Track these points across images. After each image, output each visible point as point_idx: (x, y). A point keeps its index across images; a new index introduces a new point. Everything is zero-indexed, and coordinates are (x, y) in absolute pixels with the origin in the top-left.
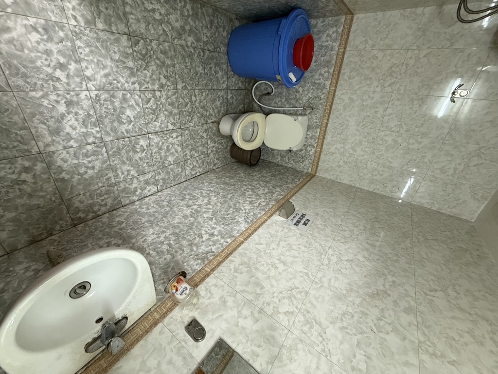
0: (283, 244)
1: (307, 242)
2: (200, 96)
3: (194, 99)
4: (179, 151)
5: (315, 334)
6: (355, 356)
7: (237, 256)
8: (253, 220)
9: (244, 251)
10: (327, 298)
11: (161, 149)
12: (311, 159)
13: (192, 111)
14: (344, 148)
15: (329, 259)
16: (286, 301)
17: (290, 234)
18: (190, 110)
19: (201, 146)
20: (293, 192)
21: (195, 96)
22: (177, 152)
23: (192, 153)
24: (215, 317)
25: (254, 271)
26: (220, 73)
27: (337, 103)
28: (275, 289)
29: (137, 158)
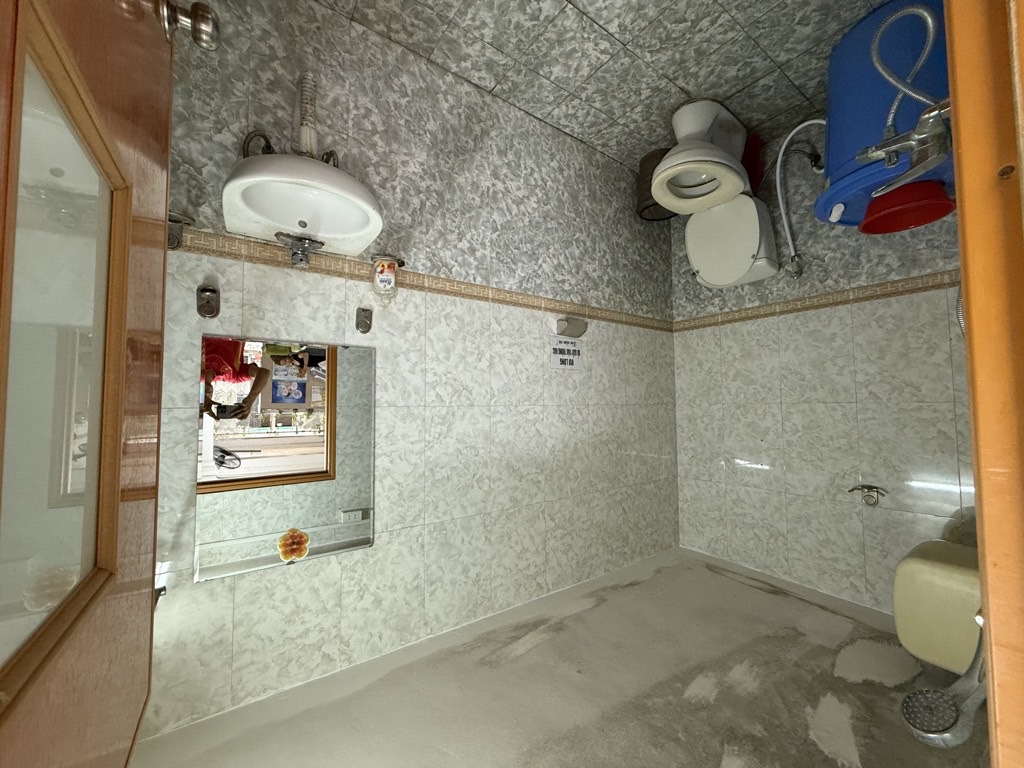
0: (516, 350)
1: (536, 377)
2: (721, 30)
3: (705, 23)
4: (580, 73)
5: (438, 430)
6: (442, 468)
7: (465, 305)
8: (529, 290)
9: (477, 310)
10: (478, 426)
11: (560, 42)
12: (698, 313)
13: (675, 39)
14: (735, 360)
15: (528, 411)
16: (450, 390)
17: (536, 351)
18: (674, 35)
19: (621, 100)
20: (616, 316)
21: (712, 23)
22: (577, 70)
23: (595, 95)
24: (387, 329)
25: (460, 337)
26: (808, 30)
27: (819, 317)
28: (455, 372)
29: (514, 20)
